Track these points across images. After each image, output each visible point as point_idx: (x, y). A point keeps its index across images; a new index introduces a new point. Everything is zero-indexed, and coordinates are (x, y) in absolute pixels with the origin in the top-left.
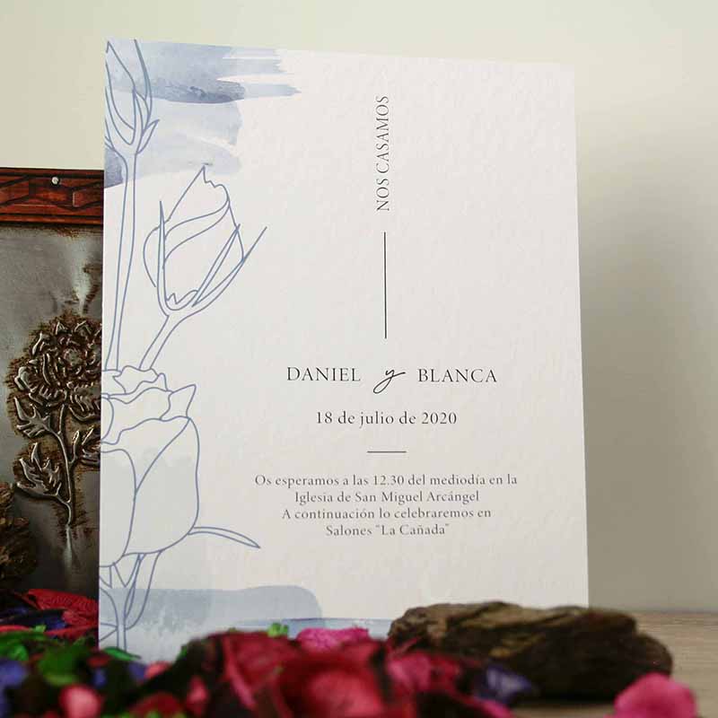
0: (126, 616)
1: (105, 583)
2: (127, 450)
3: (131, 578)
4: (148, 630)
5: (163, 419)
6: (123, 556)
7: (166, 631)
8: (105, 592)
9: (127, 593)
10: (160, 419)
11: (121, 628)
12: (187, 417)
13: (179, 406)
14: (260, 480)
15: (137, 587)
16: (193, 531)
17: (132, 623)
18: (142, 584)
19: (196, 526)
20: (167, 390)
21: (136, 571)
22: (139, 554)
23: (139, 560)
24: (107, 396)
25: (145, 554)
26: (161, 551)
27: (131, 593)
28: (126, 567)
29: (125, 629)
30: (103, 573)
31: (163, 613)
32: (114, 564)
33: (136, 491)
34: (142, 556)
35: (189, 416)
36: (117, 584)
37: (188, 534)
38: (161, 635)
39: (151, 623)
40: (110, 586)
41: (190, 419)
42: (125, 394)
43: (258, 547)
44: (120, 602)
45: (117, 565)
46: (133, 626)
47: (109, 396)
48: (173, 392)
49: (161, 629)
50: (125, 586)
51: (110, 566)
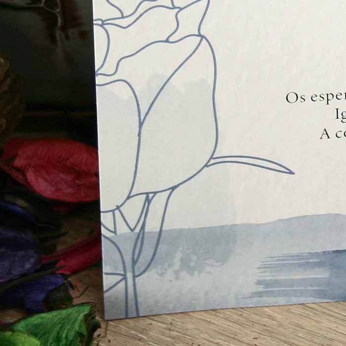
0: (134, 262)
1: (107, 229)
2: (128, 81)
3: (139, 221)
4: (162, 275)
5: (170, 40)
6: (129, 197)
7: (183, 274)
8: (107, 238)
9: (135, 237)
10: (167, 41)
11: (129, 275)
12: (200, 35)
13: (189, 24)
14: (292, 98)
15: (147, 229)
16: (212, 161)
17: (142, 269)
18: (152, 225)
19: (214, 157)
20: (175, 8)
21: (145, 211)
22: (147, 194)
23: (148, 201)
24: (100, 22)
25: (155, 193)
26: (173, 188)
27: (141, 237)
28: (133, 210)
29: (134, 277)
30: (106, 219)
31: (178, 255)
32: (118, 208)
33: (141, 124)
34: (151, 195)
35: (202, 33)
36: (122, 229)
37: (206, 166)
38: (177, 278)
39: (166, 267)
40: (115, 232)
41: (203, 37)
42: (123, 17)
43: (291, 173)
44: (127, 249)
45: (121, 209)
46: (144, 272)
47: (103, 21)
48: (181, 9)
49: (177, 273)
50: (132, 230)
51: (113, 211)
